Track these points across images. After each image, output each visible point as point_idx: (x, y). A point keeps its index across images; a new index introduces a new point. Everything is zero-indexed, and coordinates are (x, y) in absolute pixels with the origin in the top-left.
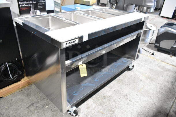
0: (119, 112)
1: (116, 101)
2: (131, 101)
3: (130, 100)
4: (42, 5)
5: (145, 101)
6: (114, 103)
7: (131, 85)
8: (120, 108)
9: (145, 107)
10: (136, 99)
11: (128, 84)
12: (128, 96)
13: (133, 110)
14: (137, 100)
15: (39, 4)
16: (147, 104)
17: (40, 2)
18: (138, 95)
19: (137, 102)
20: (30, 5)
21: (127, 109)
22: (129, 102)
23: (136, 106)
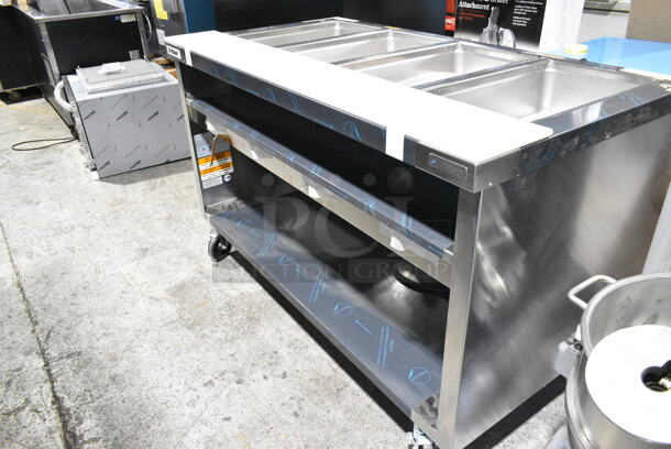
0: (182, 339)
1: (228, 343)
2: (205, 385)
3: (211, 382)
4: (528, 15)
5: (184, 434)
6: (220, 335)
7: (292, 419)
8: (195, 346)
9: (159, 416)
10: (210, 406)
11: (300, 409)
12: (235, 386)
13: (171, 375)
14: (200, 406)
15: (518, 10)
16: (167, 433)
17: (523, 4)
18: (226, 423)
19: (192, 404)
20: (486, 7)
21: (182, 362)
22: (208, 378)
23: (177, 391)
